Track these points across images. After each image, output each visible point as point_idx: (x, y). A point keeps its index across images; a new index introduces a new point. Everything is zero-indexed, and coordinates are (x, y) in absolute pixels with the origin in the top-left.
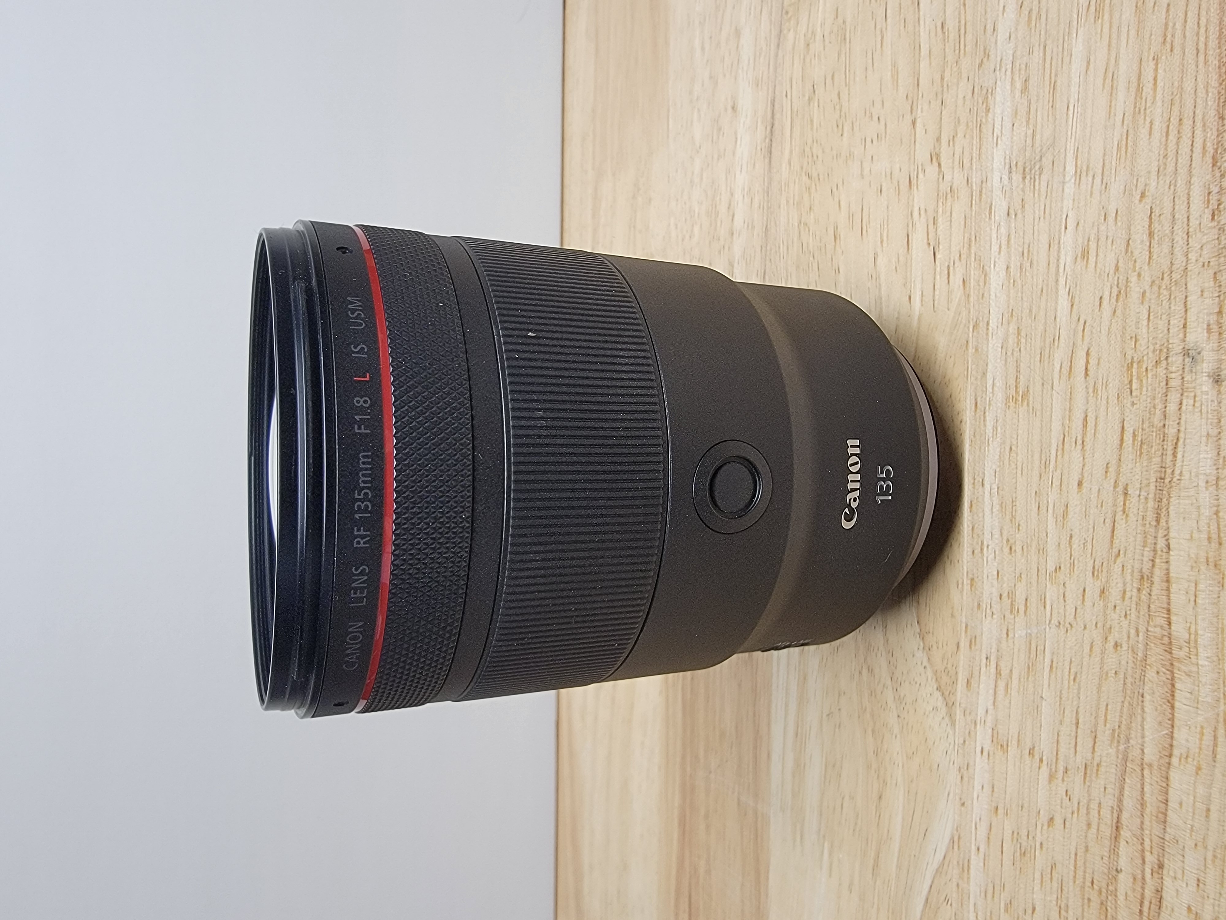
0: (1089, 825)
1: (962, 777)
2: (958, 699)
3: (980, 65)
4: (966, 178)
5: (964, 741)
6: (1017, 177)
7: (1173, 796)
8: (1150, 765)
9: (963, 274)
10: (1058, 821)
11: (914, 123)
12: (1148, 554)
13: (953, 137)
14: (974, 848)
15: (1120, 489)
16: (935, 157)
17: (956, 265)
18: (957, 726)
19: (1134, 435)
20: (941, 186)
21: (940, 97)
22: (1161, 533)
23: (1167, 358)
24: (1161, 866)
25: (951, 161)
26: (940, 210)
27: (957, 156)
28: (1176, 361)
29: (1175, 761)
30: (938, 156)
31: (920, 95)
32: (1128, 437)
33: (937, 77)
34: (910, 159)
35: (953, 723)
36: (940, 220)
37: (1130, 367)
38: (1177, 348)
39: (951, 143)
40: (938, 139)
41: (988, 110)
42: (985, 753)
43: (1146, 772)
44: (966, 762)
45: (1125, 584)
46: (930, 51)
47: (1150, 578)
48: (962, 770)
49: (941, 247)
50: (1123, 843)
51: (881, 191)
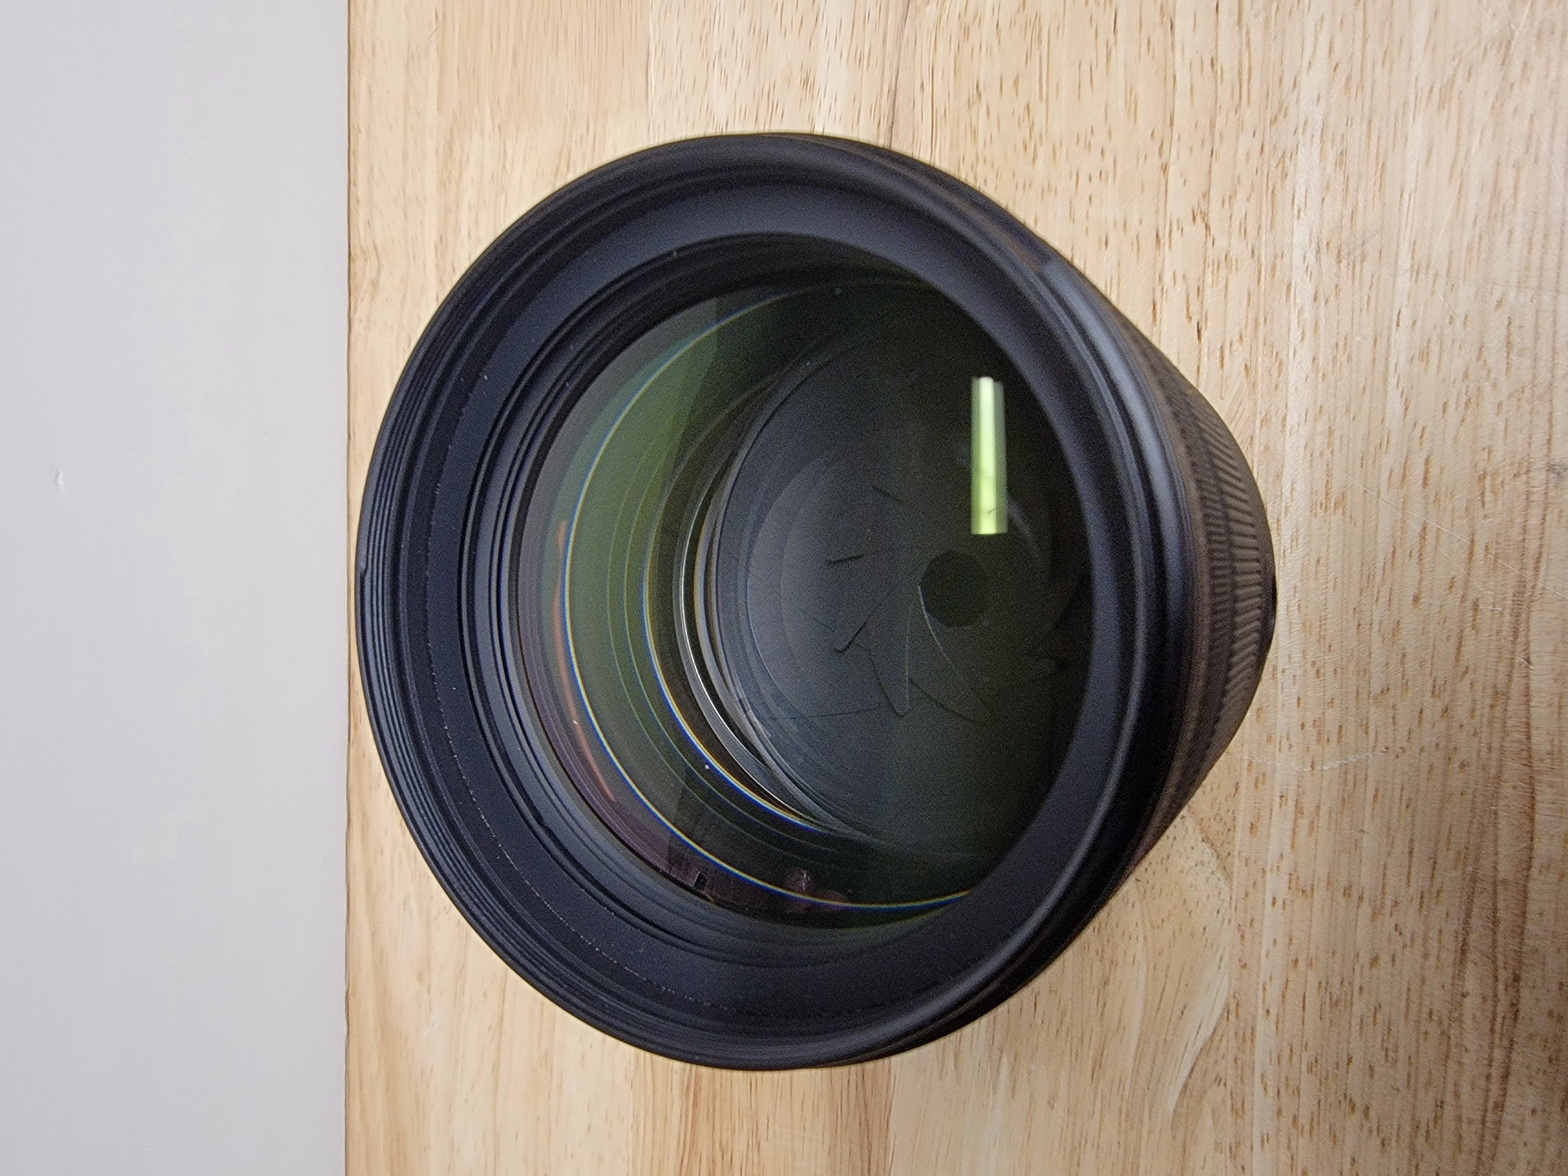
0: (1426, 956)
1: (1242, 936)
2: (1237, 847)
3: (1274, 121)
4: (1250, 250)
5: (1247, 895)
6: (1328, 260)
7: (1533, 908)
8: (1504, 882)
9: (1246, 359)
10: (1385, 958)
11: (1165, 169)
12: (1503, 668)
13: (1230, 198)
14: (1261, 1012)
15: (1469, 604)
16: (1200, 216)
17: (1234, 348)
18: (1235, 879)
19: (1487, 549)
20: (1209, 252)
21: (1208, 146)
22: (1519, 648)
23: (1528, 472)
24: (1517, 979)
25: (1226, 225)
26: (1209, 280)
27: (1236, 223)
28: (1539, 477)
29: (1534, 871)
30: (1205, 216)
31: (1175, 137)
32: (1479, 550)
33: (1205, 122)
34: (1157, 211)
35: (1229, 877)
36: (1208, 292)
37: (1482, 478)
38: (1539, 462)
39: (1227, 204)
40: (1206, 195)
41: (1285, 176)
42: (1279, 903)
43: (1500, 889)
44: (1249, 917)
45: (1474, 701)
46: (1192, 89)
47: (1506, 694)
48: (1243, 928)
49: (1209, 323)
50: (1470, 966)
51: (1106, 244)
